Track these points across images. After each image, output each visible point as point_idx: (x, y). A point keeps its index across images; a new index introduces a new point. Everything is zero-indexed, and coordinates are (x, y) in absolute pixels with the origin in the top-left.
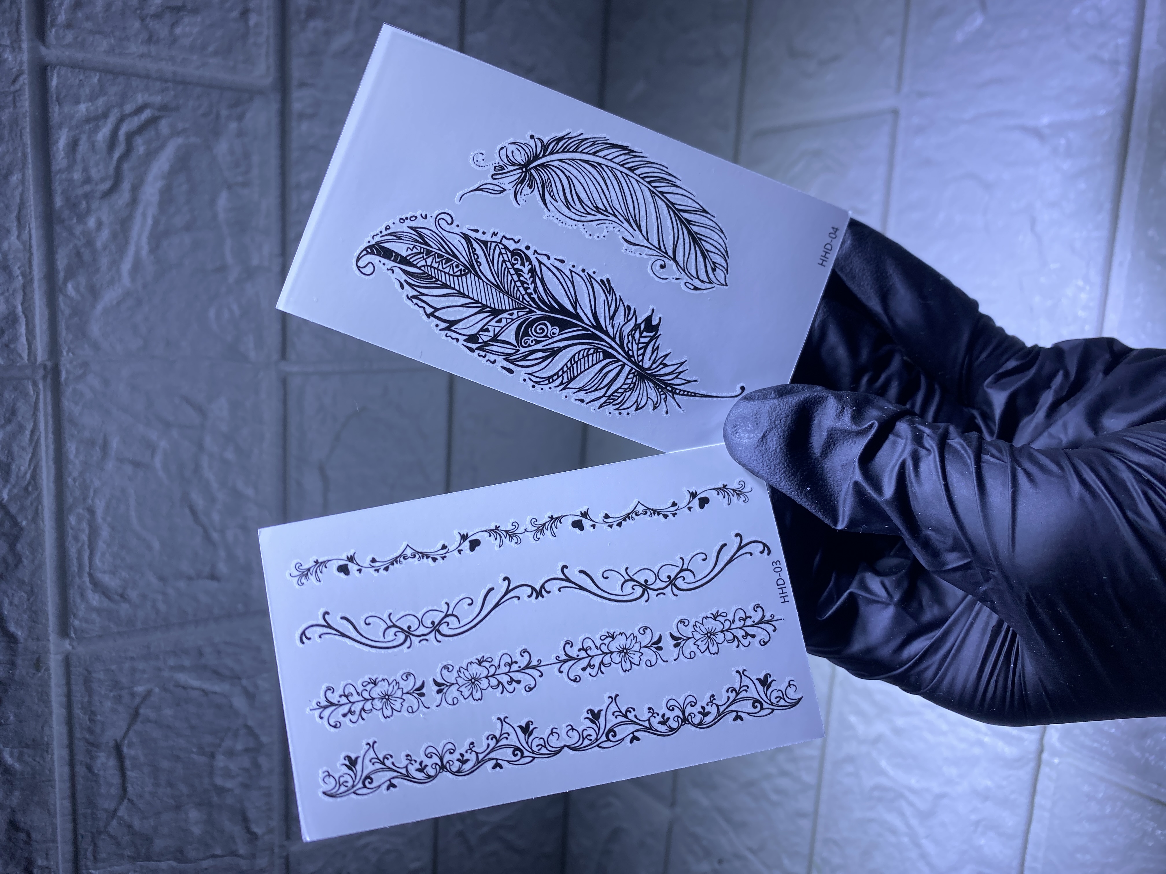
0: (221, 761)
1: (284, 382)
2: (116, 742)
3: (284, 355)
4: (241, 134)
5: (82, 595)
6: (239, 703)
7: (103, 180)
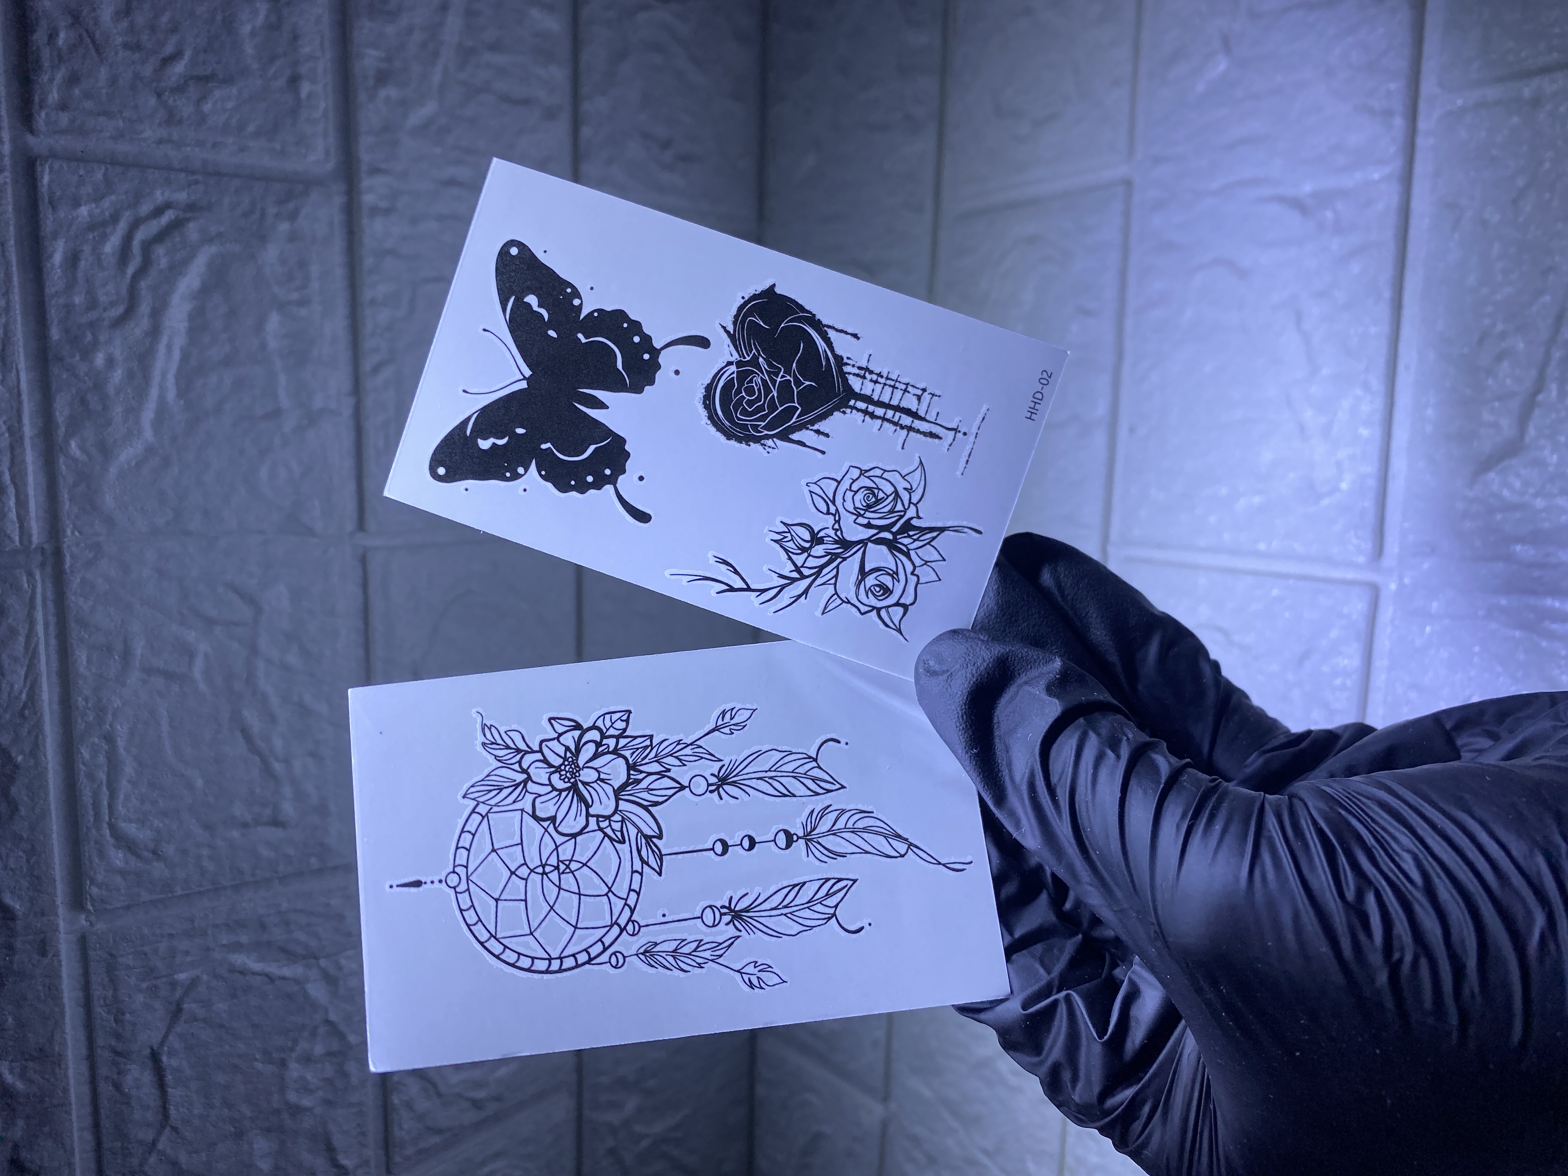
0: (295, 1070)
1: (363, 561)
2: (152, 1048)
3: (361, 524)
4: (293, 237)
5: (101, 854)
6: (317, 991)
7: (113, 304)
